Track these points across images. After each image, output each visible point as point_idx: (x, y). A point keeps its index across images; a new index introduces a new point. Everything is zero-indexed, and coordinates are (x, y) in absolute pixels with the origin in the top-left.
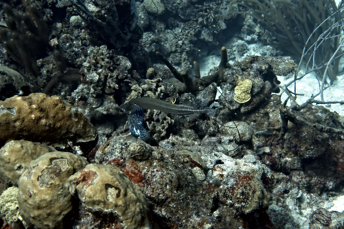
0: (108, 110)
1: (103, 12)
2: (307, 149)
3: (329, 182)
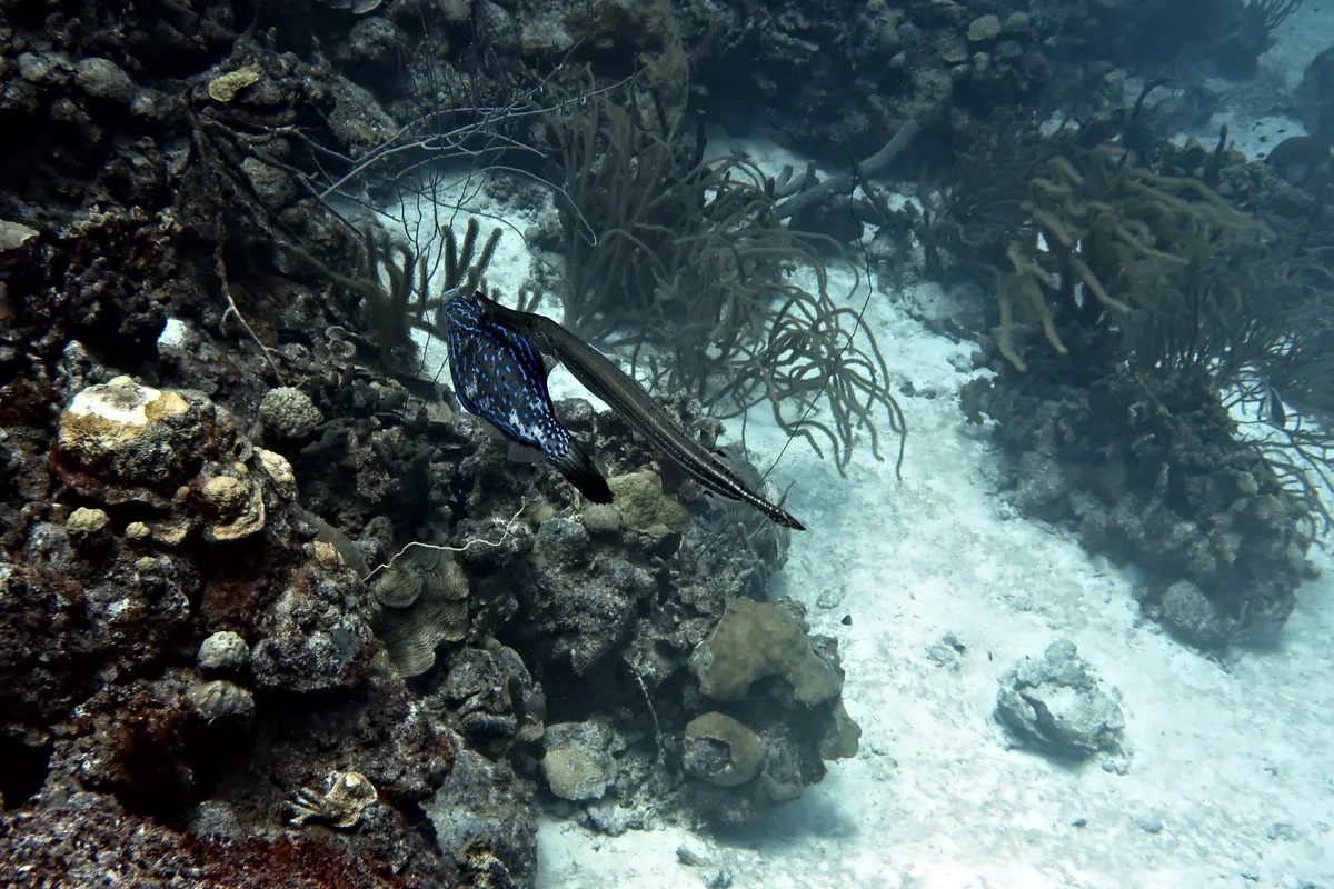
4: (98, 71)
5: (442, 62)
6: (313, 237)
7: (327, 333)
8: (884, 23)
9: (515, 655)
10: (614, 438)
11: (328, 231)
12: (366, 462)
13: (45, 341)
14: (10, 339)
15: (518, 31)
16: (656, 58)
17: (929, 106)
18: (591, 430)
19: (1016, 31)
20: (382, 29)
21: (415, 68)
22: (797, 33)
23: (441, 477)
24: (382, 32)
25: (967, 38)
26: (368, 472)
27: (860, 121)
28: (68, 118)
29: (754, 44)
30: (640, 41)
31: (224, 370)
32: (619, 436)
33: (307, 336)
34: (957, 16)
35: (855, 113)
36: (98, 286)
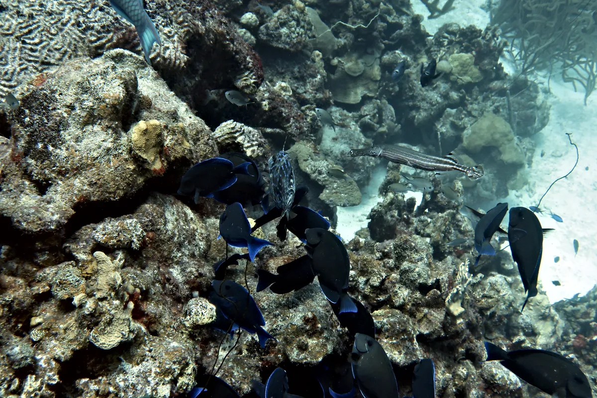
9: (392, 109)
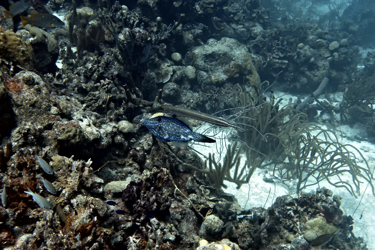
0: (87, 87)
1: (125, 42)
2: (158, 160)
3: (165, 189)
4: (124, 124)
5: (189, 91)
6: (188, 159)
7: (200, 188)
8: (306, 50)
10: (305, 207)
11: (192, 155)
12: (240, 235)
13: (142, 218)
14: (130, 219)
15: (210, 77)
16: (251, 76)
17: (324, 71)
18: (294, 205)
19: (344, 44)
20: (172, 85)
21: (182, 94)
22: (280, 58)
23: (264, 235)
24: (172, 87)
25: (329, 49)
26: (241, 238)
27: (304, 80)
28: (120, 142)
29: (270, 64)
30: (246, 73)
31: (181, 210)
32: (306, 206)
33: (194, 190)
34: (325, 43)
35: (302, 78)
36: (154, 197)
